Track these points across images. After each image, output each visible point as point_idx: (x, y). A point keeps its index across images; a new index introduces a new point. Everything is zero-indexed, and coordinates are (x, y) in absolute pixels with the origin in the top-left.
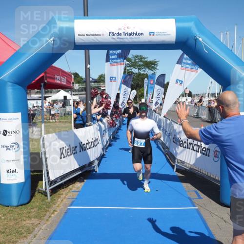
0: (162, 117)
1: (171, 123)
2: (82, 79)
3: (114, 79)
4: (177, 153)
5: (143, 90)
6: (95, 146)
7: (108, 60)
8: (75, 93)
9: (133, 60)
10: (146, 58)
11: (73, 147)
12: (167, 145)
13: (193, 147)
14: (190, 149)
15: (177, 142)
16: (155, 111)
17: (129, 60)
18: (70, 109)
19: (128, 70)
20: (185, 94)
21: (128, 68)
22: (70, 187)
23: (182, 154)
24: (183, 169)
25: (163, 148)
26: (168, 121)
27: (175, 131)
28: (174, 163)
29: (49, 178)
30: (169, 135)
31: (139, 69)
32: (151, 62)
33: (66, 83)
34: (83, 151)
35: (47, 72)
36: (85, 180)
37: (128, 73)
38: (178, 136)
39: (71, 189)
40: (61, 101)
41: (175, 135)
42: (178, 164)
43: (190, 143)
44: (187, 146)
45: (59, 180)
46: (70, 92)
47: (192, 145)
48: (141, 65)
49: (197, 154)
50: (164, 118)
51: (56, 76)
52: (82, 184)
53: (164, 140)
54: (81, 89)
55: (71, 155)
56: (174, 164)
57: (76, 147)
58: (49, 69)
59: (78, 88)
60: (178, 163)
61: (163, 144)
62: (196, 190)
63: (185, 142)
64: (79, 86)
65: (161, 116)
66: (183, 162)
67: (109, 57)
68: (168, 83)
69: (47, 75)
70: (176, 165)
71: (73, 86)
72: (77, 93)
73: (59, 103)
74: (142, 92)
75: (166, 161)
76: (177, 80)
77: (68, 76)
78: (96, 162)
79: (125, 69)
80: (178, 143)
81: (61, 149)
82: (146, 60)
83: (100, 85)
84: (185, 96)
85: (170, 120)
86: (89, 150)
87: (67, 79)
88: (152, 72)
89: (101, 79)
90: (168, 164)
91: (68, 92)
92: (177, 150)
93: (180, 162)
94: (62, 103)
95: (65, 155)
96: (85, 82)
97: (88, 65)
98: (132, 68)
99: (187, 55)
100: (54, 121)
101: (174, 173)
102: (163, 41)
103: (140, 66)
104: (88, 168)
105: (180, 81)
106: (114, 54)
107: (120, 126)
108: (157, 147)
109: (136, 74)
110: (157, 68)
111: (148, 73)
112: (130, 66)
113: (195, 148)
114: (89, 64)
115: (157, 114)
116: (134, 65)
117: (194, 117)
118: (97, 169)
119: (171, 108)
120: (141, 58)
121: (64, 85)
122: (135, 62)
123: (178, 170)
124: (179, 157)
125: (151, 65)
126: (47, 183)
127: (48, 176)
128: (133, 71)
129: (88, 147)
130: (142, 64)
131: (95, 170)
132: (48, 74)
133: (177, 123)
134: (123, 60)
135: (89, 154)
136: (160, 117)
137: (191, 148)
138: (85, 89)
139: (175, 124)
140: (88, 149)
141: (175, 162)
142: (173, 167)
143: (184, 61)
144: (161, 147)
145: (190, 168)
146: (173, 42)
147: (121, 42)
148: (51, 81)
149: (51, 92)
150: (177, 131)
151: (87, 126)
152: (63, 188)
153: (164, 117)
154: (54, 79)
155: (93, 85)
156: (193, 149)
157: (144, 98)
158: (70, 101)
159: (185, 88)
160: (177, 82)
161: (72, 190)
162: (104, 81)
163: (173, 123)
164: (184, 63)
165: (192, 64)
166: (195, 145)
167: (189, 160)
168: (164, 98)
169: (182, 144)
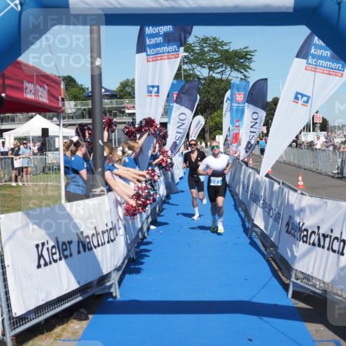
0: (261, 176)
1: (281, 190)
2: (83, 89)
3: (156, 89)
4: (295, 257)
5: (221, 116)
6: (111, 241)
7: (141, 47)
8: (67, 121)
9: (197, 49)
10: (226, 44)
11: (64, 243)
12: (272, 239)
13: (331, 244)
14: (323, 247)
15: (295, 231)
16: (247, 164)
17: (189, 49)
18: (57, 157)
19: (185, 70)
20: (314, 124)
21: (185, 67)
22: (58, 330)
23: (306, 260)
24: (309, 292)
25: (264, 246)
26: (276, 186)
27: (290, 206)
28: (289, 277)
29: (10, 311)
30: (277, 218)
31: (210, 69)
32: (236, 52)
33: (49, 99)
34: (85, 251)
35: (6, 74)
36: (91, 317)
37: (186, 77)
38: (297, 220)
39: (59, 336)
40: (35, 139)
41: (290, 217)
42: (299, 282)
43: (323, 235)
44: (316, 242)
45: (32, 316)
46: (55, 119)
47: (327, 240)
48: (216, 60)
49: (339, 258)
50: (267, 179)
51: (26, 84)
52: (84, 324)
53: (266, 227)
54: (80, 112)
55: (60, 259)
56: (287, 282)
57: (70, 243)
58: (10, 68)
59: (74, 111)
60: (297, 279)
61: (264, 237)
62: (337, 338)
63: (313, 232)
64: (76, 105)
65: (259, 174)
66: (307, 277)
67: (144, 41)
68: (276, 101)
69: (7, 82)
70: (294, 283)
71: (64, 105)
72: (72, 122)
73: (31, 144)
74: (218, 119)
75: (270, 274)
76: (298, 93)
77: (52, 84)
78: (115, 278)
79: (180, 69)
80: (298, 234)
81: (37, 246)
82: (225, 48)
83: (122, 103)
84: (314, 130)
85: (279, 183)
86: (99, 249)
87: (49, 91)
88: (240, 76)
89: (126, 91)
90: (275, 282)
91: (50, 118)
92: (294, 249)
93: (302, 276)
94: (38, 144)
95: (48, 261)
96: (90, 97)
97: (98, 59)
98: (195, 65)
99: (320, 38)
100: (20, 184)
101: (288, 300)
102: (266, 7)
103: (212, 60)
104: (98, 289)
105: (303, 95)
106: (157, 35)
107: (168, 196)
108: (250, 244)
109: (205, 79)
110: (252, 65)
111: (230, 78)
112: (191, 62)
113: (336, 245)
114: (100, 57)
115: (250, 170)
116: (199, 59)
117: (333, 177)
118: (116, 291)
119: (281, 157)
120: (215, 45)
121: (44, 104)
122: (202, 53)
123: (296, 295)
124: (299, 266)
125: (238, 59)
126: (7, 323)
127: (9, 306)
128: (198, 73)
129: (96, 244)
130: (216, 56)
131: (112, 293)
132: (8, 78)
133: (296, 191)
134: (178, 48)
135: (99, 258)
136: (257, 176)
137: (326, 245)
138: (90, 113)
139: (292, 192)
140: (95, 247)
141: (291, 275)
142: (286, 287)
143: (313, 51)
144: (260, 244)
145: (325, 291)
146: (288, 8)
147: (172, 8)
148: (15, 94)
149: (13, 120)
150: (296, 208)
151: (94, 196)
152: (42, 333)
153: (267, 176)
154: (21, 89)
155: (107, 104)
156: (331, 249)
157: (221, 134)
158: (57, 139)
159: (313, 113)
160: (296, 98)
161: (62, 339)
162: (131, 95)
163: (286, 190)
164: (314, 56)
165: (332, 59)
166: (336, 238)
167: (322, 273)
168: (267, 135)
169: (306, 236)
